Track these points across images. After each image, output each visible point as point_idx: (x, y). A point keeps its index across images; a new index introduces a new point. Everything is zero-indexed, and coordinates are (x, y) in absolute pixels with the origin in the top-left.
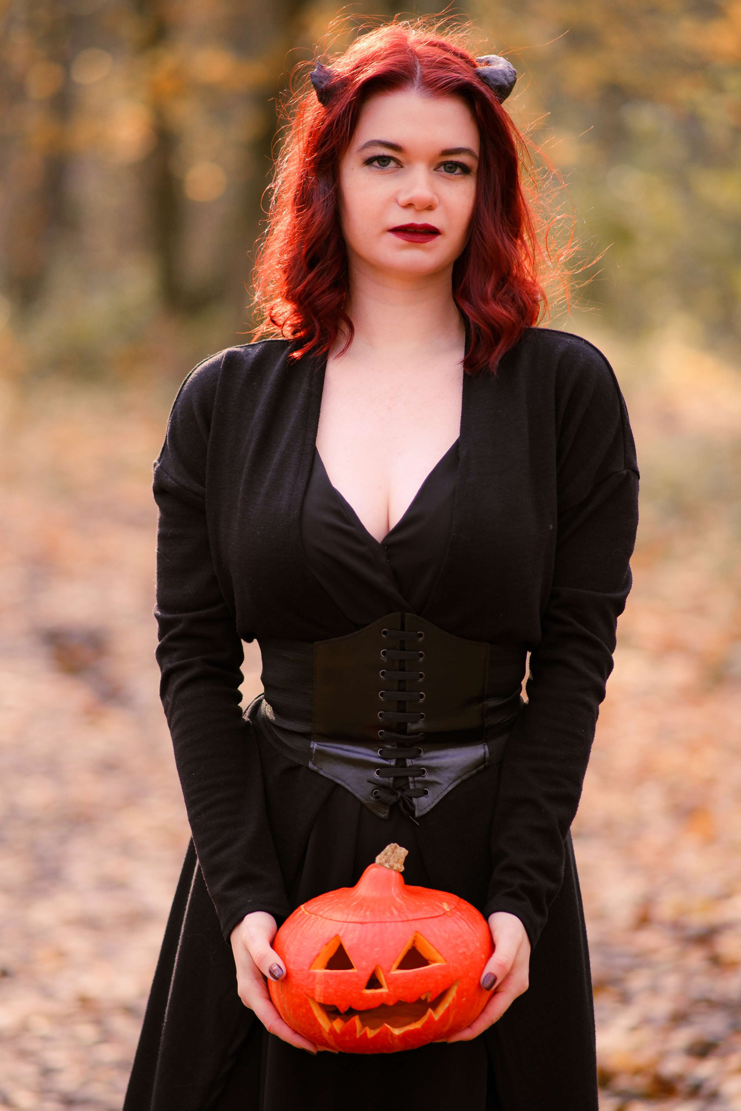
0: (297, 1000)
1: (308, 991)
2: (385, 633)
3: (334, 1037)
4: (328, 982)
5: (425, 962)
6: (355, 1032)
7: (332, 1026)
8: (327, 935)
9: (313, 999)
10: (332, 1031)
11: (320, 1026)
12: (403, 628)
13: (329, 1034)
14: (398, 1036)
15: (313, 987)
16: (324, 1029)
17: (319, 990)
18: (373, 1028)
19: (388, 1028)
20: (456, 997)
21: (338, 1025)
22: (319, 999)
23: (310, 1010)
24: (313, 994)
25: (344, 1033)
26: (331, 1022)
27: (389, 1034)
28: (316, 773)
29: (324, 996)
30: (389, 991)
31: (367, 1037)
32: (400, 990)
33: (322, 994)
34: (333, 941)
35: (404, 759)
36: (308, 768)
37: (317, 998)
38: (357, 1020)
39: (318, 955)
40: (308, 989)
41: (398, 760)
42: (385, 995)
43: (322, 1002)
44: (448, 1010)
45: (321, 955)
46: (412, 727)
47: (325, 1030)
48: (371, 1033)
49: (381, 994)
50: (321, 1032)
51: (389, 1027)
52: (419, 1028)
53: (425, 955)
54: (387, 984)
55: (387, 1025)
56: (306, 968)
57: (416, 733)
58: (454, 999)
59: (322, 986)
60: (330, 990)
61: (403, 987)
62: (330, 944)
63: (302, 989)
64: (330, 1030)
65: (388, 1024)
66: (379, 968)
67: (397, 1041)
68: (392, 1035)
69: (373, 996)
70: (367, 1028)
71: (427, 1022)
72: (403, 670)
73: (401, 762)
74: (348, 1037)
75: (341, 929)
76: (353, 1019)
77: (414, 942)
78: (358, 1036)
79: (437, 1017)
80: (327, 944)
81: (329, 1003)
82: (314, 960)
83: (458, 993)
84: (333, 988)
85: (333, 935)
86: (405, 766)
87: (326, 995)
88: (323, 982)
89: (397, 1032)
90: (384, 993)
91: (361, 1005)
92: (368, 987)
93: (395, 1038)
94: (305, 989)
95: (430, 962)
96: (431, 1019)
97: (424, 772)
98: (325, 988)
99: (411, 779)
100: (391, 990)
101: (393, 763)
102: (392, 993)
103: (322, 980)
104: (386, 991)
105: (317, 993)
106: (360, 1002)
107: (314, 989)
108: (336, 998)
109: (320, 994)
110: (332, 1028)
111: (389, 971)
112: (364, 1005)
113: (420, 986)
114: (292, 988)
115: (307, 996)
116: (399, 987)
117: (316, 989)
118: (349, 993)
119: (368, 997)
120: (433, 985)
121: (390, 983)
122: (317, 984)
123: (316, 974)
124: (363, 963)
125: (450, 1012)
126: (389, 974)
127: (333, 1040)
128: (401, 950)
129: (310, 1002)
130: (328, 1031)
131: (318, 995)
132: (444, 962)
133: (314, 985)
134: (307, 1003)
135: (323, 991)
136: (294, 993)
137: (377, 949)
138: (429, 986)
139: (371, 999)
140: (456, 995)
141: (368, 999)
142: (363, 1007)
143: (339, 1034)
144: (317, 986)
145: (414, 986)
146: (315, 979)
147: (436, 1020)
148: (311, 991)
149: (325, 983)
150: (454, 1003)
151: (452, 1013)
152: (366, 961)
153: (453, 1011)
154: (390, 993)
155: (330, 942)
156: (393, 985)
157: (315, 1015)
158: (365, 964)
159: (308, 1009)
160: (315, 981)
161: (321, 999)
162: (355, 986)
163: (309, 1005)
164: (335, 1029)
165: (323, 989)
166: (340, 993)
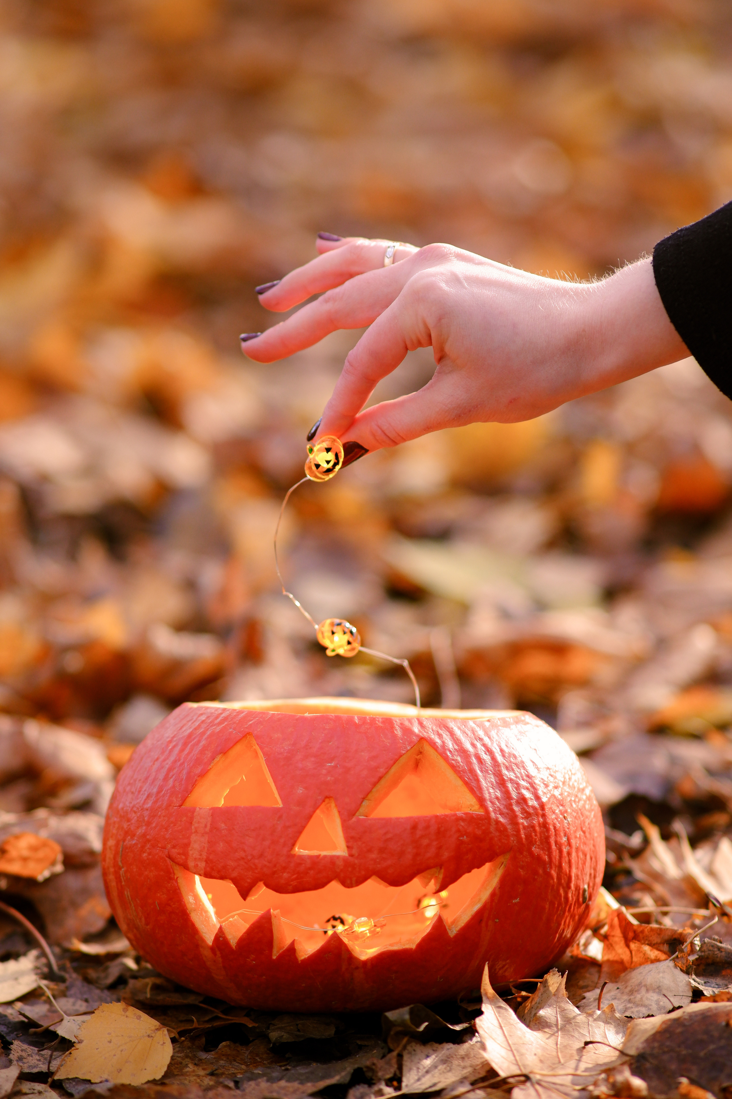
0: (151, 874)
1: (174, 852)
3: (223, 956)
4: (218, 829)
6: (270, 944)
7: (220, 930)
9: (185, 867)
10: (221, 943)
13: (212, 949)
14: (364, 963)
15: (186, 841)
16: (204, 940)
17: (198, 844)
19: (341, 942)
20: (497, 891)
22: (196, 866)
24: (184, 857)
25: (246, 944)
27: (345, 956)
30: (351, 855)
31: (296, 959)
32: (374, 855)
33: (204, 855)
37: (191, 864)
39: (203, 775)
40: (174, 847)
42: (340, 863)
44: (479, 918)
45: (211, 775)
47: (206, 941)
48: (305, 948)
49: (333, 860)
50: (197, 946)
52: (411, 950)
54: (347, 840)
56: (174, 801)
58: (493, 894)
59: (205, 839)
60: (222, 847)
61: (381, 850)
63: (164, 848)
64: (217, 938)
67: (359, 976)
69: (315, 863)
74: (253, 956)
78: (274, 957)
79: (453, 929)
80: (224, 753)
82: (194, 785)
83: (503, 881)
84: (227, 842)
87: (211, 857)
88: (208, 829)
89: (363, 954)
90: (338, 857)
93: (357, 968)
98: (212, 843)
100: (355, 852)
102: (356, 861)
103: (206, 826)
104: (344, 856)
105: (193, 854)
106: (285, 875)
107: (187, 845)
108: (232, 864)
109: (201, 855)
110: (220, 934)
111: (357, 814)
112: (292, 880)
113: (417, 855)
114: (143, 847)
115: (172, 863)
116: (370, 851)
117: (191, 844)
118: (261, 856)
119: (304, 865)
120: (446, 855)
121: (352, 838)
122: (194, 835)
123: (195, 814)
124: (298, 792)
125: (483, 924)
126: (354, 819)
127: (221, 965)
128: (385, 772)
129: (178, 876)
130: (211, 944)
131: (195, 859)
132: (479, 809)
133: (189, 838)
134: (173, 879)
135: (206, 849)
136: (145, 858)
137: (332, 764)
138: (438, 855)
139: (310, 869)
140: (499, 888)
141: (302, 868)
142: (291, 885)
143: (234, 947)
144: (194, 838)
145: (402, 853)
146: (193, 823)
147: (452, 937)
148: (181, 852)
149: (211, 831)
150: (494, 904)
151: (487, 926)
152: (306, 788)
153: (490, 923)
154: (351, 859)
155: (231, 748)
156: (360, 843)
157: (185, 905)
158: (302, 793)
159: (171, 892)
160: (193, 827)
161: (200, 866)
162: (267, 843)
163: (176, 881)
164: (227, 938)
165: (206, 845)
166: (242, 854)
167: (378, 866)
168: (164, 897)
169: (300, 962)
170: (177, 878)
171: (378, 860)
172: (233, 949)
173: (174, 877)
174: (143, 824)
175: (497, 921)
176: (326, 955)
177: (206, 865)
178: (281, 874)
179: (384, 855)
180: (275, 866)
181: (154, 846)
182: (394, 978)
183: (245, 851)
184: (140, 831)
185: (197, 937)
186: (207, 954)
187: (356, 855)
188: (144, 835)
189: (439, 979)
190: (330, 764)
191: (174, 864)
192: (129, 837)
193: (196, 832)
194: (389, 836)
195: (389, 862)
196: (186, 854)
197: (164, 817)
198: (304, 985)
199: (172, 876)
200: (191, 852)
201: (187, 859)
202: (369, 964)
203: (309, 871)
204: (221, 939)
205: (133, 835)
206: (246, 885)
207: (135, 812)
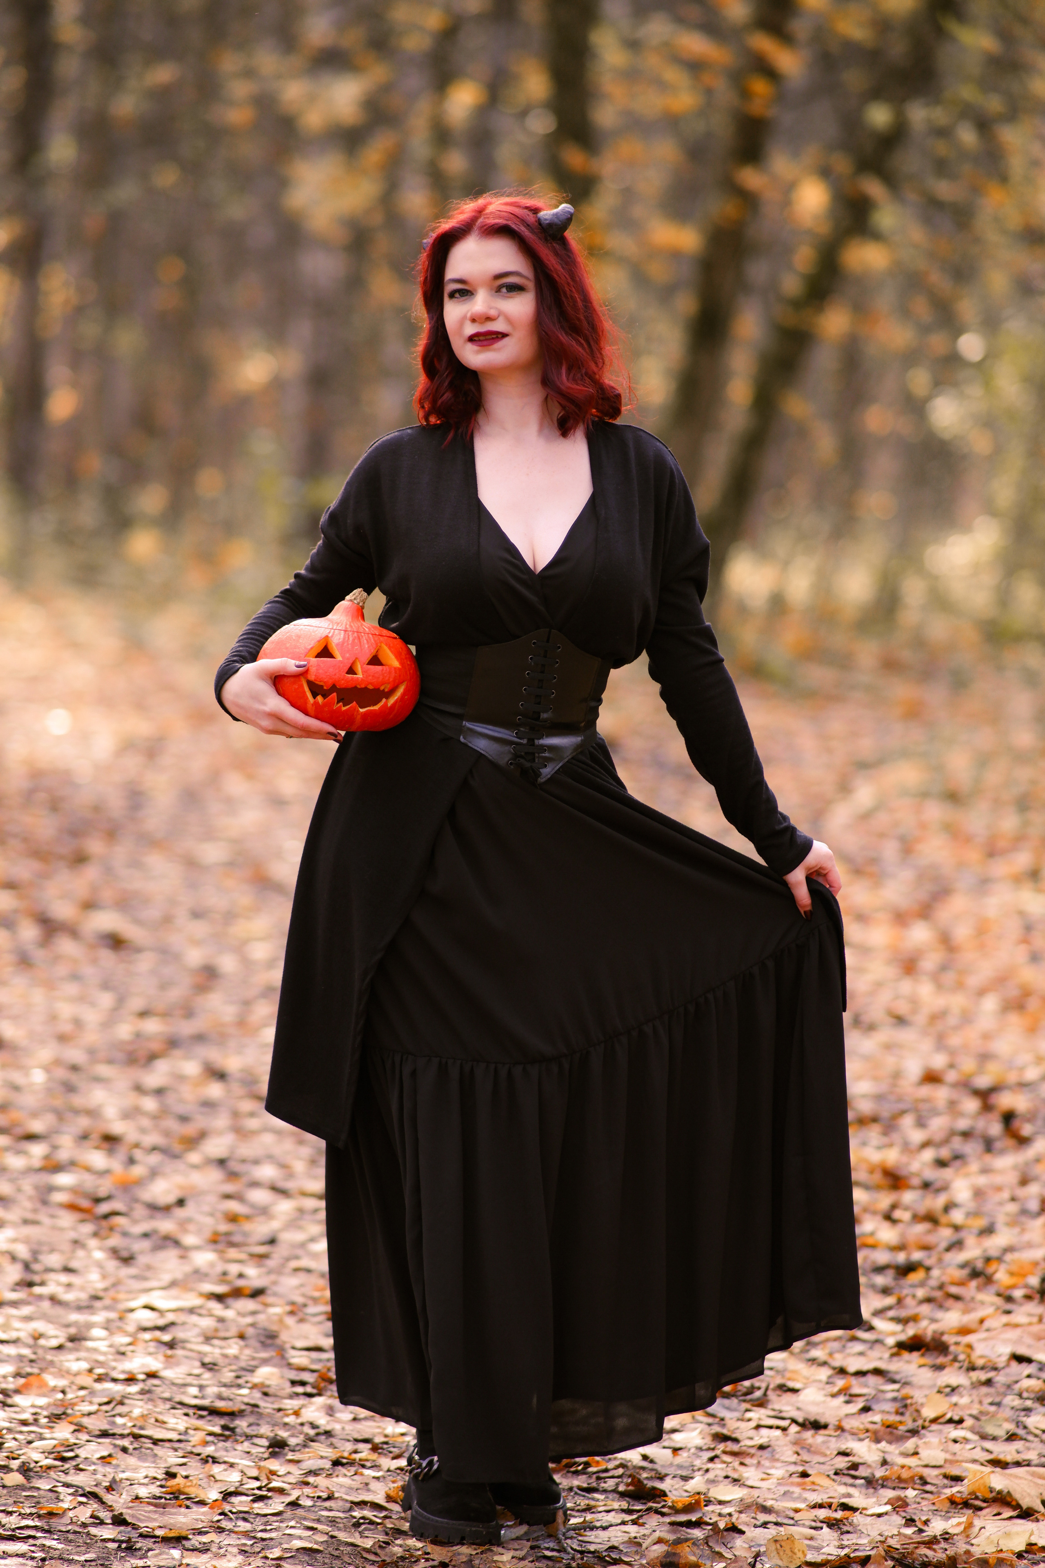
2: (534, 643)
3: (315, 708)
4: (319, 665)
7: (316, 700)
8: (319, 635)
9: (305, 677)
10: (316, 703)
11: (307, 698)
12: (548, 641)
13: (312, 705)
14: (364, 714)
16: (309, 701)
17: (312, 671)
22: (311, 678)
28: (465, 745)
29: (315, 676)
30: (363, 677)
32: (370, 678)
33: (314, 674)
34: (323, 640)
35: (533, 740)
36: (460, 741)
37: (309, 677)
39: (310, 648)
41: (529, 740)
42: (359, 679)
43: (312, 680)
44: (396, 702)
45: (314, 648)
46: (544, 716)
48: (344, 708)
49: (356, 680)
50: (306, 703)
52: (377, 710)
54: (362, 672)
57: (545, 720)
60: (321, 671)
61: (373, 676)
62: (321, 642)
64: (314, 702)
65: (356, 704)
66: (357, 660)
68: (359, 712)
69: (352, 678)
70: (341, 704)
71: (383, 706)
72: (542, 672)
73: (531, 741)
75: (329, 632)
78: (334, 708)
79: (389, 704)
80: (316, 642)
81: (318, 681)
82: (308, 651)
85: (323, 636)
86: (533, 745)
88: (314, 665)
89: (362, 711)
90: (359, 677)
92: (347, 673)
97: (546, 750)
99: (537, 755)
100: (365, 676)
101: (525, 741)
104: (361, 678)
108: (325, 677)
112: (341, 685)
113: (383, 679)
116: (369, 676)
118: (335, 675)
120: (391, 680)
124: (347, 655)
135: (315, 672)
138: (389, 680)
141: (345, 681)
145: (379, 678)
149: (317, 666)
152: (349, 655)
154: (363, 679)
156: (366, 674)
162: (337, 671)
166: (329, 674)
178: (337, 683)
180: (336, 680)
190: (356, 647)
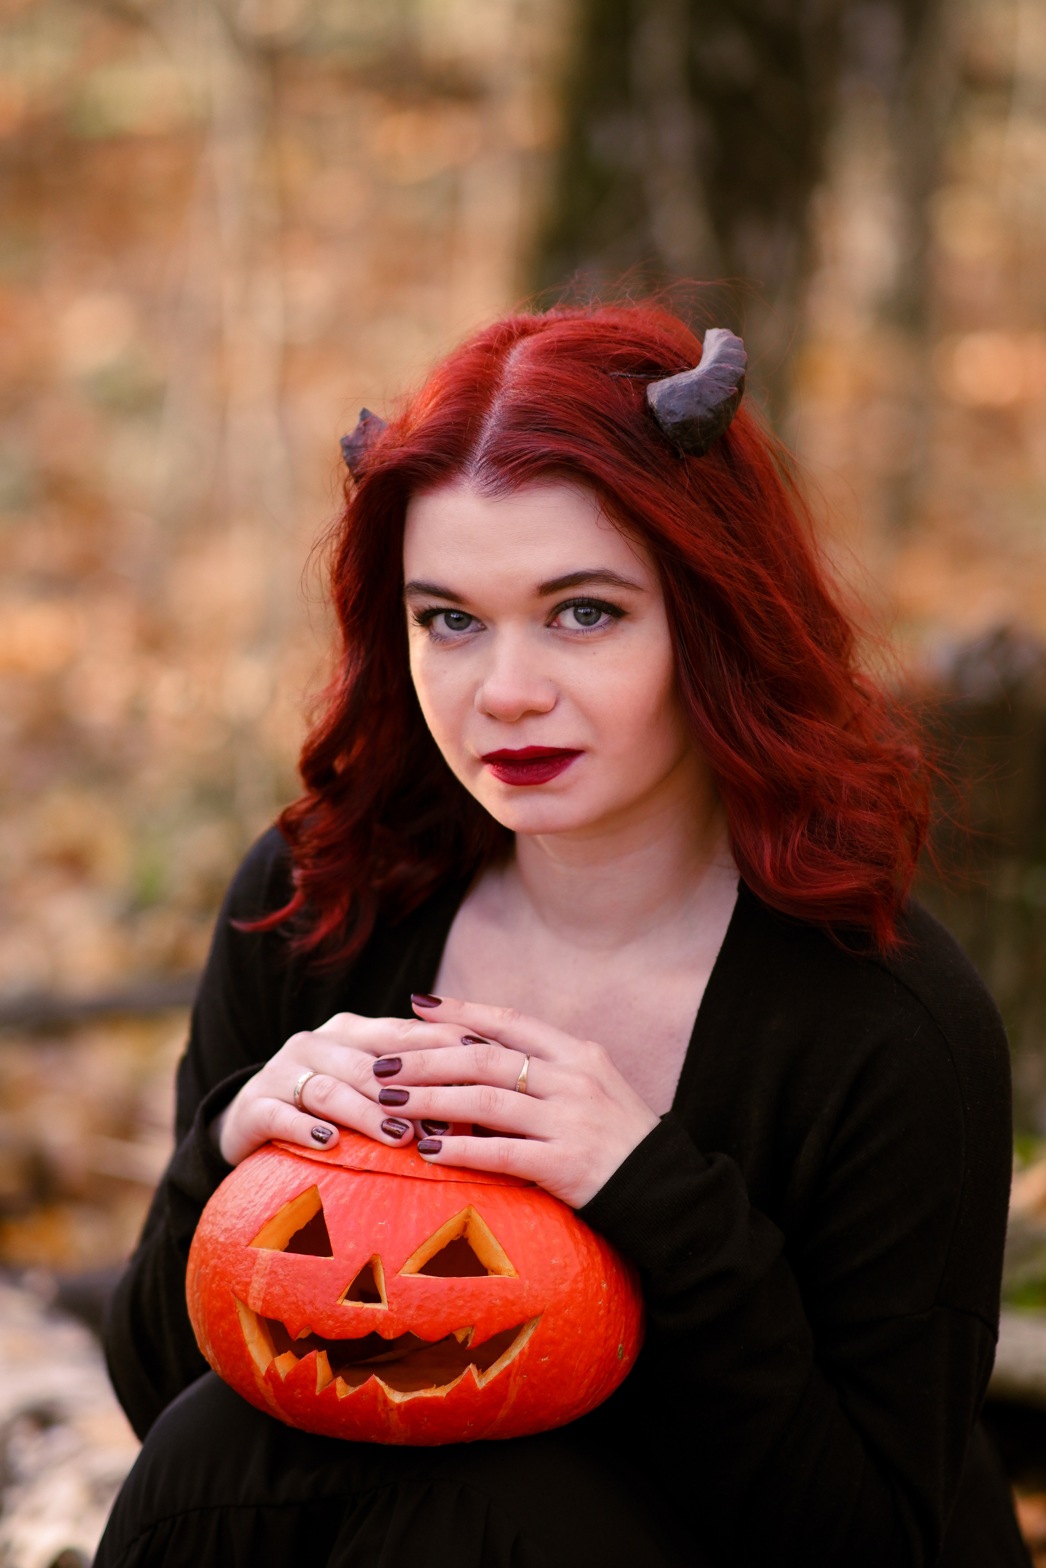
0: (217, 1304)
1: (237, 1287)
3: (273, 1387)
5: (481, 1270)
6: (314, 1381)
7: (273, 1364)
8: (296, 1184)
9: (245, 1303)
10: (272, 1375)
11: (250, 1362)
13: (265, 1379)
14: (399, 1406)
15: (248, 1280)
16: (258, 1370)
17: (258, 1284)
18: (349, 1382)
19: (378, 1385)
20: (526, 1351)
21: (285, 1365)
22: (254, 1304)
23: (236, 1326)
24: (245, 1295)
25: (293, 1379)
26: (274, 1356)
27: (380, 1398)
29: (264, 1300)
30: (391, 1310)
31: (336, 1397)
32: (411, 1312)
33: (262, 1295)
34: (304, 1197)
37: (251, 1301)
38: (320, 1361)
39: (270, 1219)
40: (238, 1283)
42: (380, 1316)
43: (259, 1311)
44: (507, 1374)
45: (277, 1220)
47: (260, 1372)
48: (343, 1390)
49: (374, 1312)
50: (252, 1375)
51: (382, 1383)
52: (442, 1397)
53: (484, 1258)
54: (388, 1295)
55: (378, 1379)
56: (243, 1241)
58: (522, 1353)
59: (264, 1281)
61: (419, 1308)
62: (299, 1201)
63: (230, 1282)
64: (268, 1371)
65: (381, 1379)
66: (381, 1259)
67: (394, 1416)
68: (386, 1401)
69: (358, 1314)
70: (340, 1379)
71: (459, 1388)
74: (298, 1391)
75: (323, 1178)
76: (312, 1354)
77: (465, 1226)
78: (317, 1393)
79: (482, 1383)
80: (291, 1201)
81: (270, 1315)
82: (261, 1228)
83: (532, 1342)
84: (283, 1286)
85: (305, 1186)
87: (268, 1298)
88: (267, 1272)
89: (397, 1398)
90: (379, 1311)
91: (330, 1329)
92: (351, 1296)
93: (392, 1410)
94: (234, 1282)
95: (490, 1272)
96: (469, 1384)
98: (269, 1285)
100: (395, 1307)
102: (395, 1316)
103: (266, 1269)
104: (385, 1310)
105: (252, 1293)
106: (329, 1322)
107: (248, 1284)
108: (285, 1307)
109: (259, 1295)
110: (272, 1368)
111: (400, 1272)
112: (337, 1328)
113: (451, 1314)
114: (213, 1278)
115: (235, 1297)
116: (408, 1307)
117: (252, 1284)
118: (311, 1303)
119: (347, 1315)
120: (478, 1315)
121: (393, 1294)
122: (255, 1275)
123: (258, 1256)
124: (349, 1247)
125: (511, 1379)
126: (396, 1277)
127: (272, 1394)
128: (430, 1235)
129: (240, 1310)
130: (264, 1375)
131: (254, 1297)
132: (515, 1274)
133: (250, 1277)
134: (234, 1312)
135: (264, 1289)
136: (214, 1289)
137: (384, 1223)
139: (352, 1319)
140: (528, 1348)
141: (346, 1318)
142: (335, 1332)
143: (283, 1380)
144: (255, 1278)
145: (437, 1312)
146: (256, 1264)
147: (480, 1389)
148: (243, 1289)
149: (270, 1273)
150: (522, 1362)
151: (515, 1381)
152: (356, 1244)
153: (518, 1378)
154: (391, 1313)
155: (297, 1197)
156: (400, 1300)
157: (244, 1337)
158: (352, 1248)
159: (233, 1323)
160: (255, 1268)
161: (257, 1304)
163: (238, 1314)
164: (277, 1372)
165: (265, 1287)
166: (293, 1299)
167: (415, 1321)
168: (226, 1327)
169: (340, 1401)
170: (239, 1312)
171: (415, 1317)
172: (282, 1383)
173: (236, 1311)
174: (216, 1257)
175: (525, 1376)
176: (364, 1397)
177: (262, 1305)
178: (326, 1321)
179: (421, 1312)
180: (321, 1313)
181: (222, 1279)
182: (426, 1421)
183: (296, 1297)
184: (213, 1262)
185: (252, 1367)
186: (260, 1382)
187: (396, 1310)
188: (215, 1267)
189: (468, 1425)
190: (381, 1223)
191: (237, 1299)
192: (204, 1266)
193: (257, 1272)
194: (428, 1295)
195: (425, 1319)
196: (246, 1291)
197: (233, 1253)
198: (344, 1420)
199: (234, 1309)
200: (251, 1291)
201: (247, 1296)
202: (403, 1407)
203: (351, 1321)
204: (272, 1372)
205: (207, 1265)
206: (295, 1327)
207: (211, 1244)
